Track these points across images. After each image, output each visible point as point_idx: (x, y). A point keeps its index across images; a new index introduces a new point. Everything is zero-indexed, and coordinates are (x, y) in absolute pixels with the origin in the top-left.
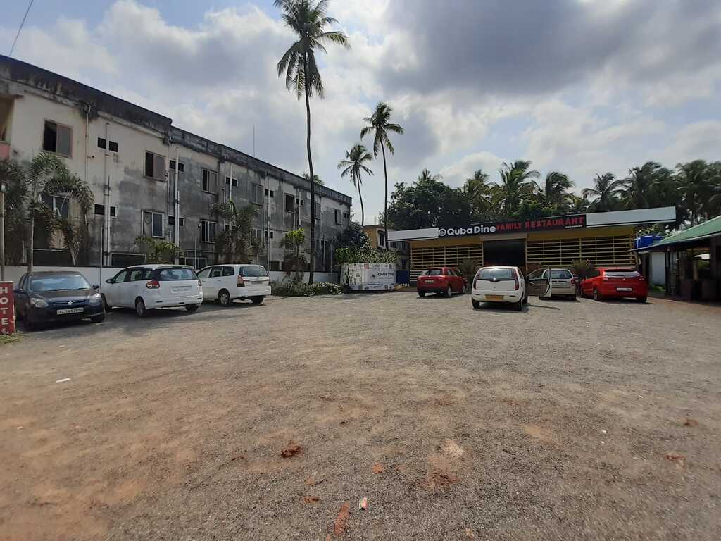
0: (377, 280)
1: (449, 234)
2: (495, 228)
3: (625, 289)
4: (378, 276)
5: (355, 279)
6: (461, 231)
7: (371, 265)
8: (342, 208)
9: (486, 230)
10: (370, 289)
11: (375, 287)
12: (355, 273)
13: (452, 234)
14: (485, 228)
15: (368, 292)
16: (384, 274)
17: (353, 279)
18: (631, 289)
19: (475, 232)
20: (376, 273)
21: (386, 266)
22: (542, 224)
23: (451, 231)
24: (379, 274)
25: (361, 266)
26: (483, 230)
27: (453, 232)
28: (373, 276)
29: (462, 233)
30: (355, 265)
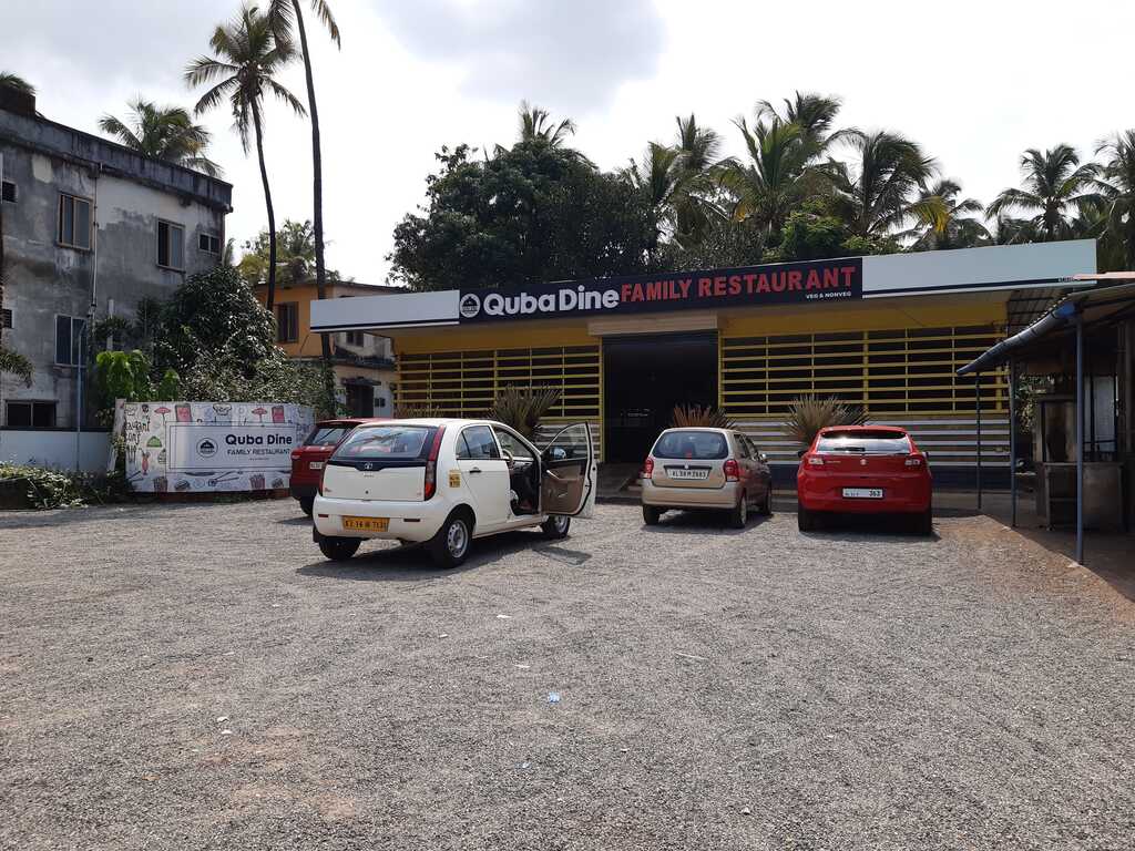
0: (222, 458)
1: (488, 310)
2: (616, 296)
3: (865, 493)
4: (222, 447)
5: (146, 456)
6: (523, 303)
7: (199, 409)
8: (192, 219)
9: (593, 299)
10: (193, 489)
11: (213, 482)
12: (145, 436)
13: (498, 311)
14: (589, 295)
15: (185, 498)
16: (249, 440)
17: (140, 459)
18: (879, 493)
19: (563, 307)
20: (217, 436)
21: (260, 412)
22: (744, 284)
23: (494, 303)
24: (232, 440)
25: (163, 411)
26: (583, 299)
27: (500, 305)
28: (207, 446)
29: (524, 310)
30: (145, 409)
